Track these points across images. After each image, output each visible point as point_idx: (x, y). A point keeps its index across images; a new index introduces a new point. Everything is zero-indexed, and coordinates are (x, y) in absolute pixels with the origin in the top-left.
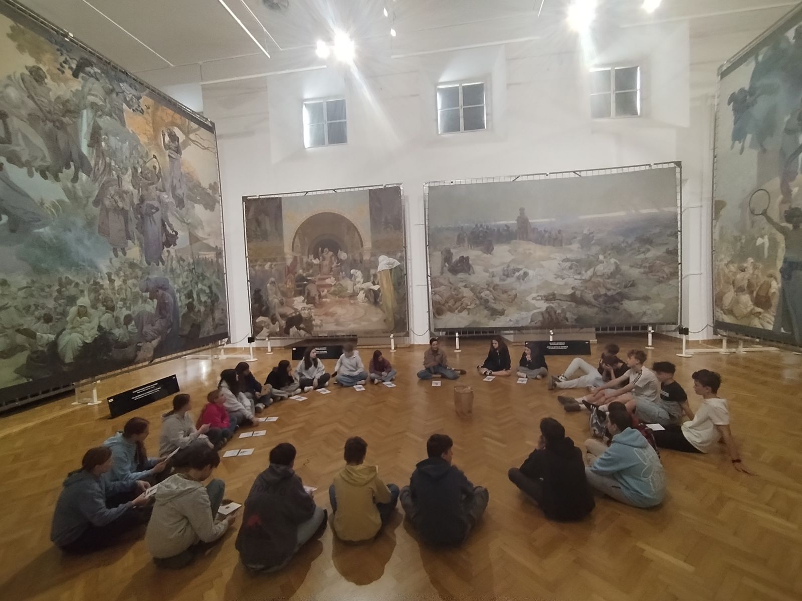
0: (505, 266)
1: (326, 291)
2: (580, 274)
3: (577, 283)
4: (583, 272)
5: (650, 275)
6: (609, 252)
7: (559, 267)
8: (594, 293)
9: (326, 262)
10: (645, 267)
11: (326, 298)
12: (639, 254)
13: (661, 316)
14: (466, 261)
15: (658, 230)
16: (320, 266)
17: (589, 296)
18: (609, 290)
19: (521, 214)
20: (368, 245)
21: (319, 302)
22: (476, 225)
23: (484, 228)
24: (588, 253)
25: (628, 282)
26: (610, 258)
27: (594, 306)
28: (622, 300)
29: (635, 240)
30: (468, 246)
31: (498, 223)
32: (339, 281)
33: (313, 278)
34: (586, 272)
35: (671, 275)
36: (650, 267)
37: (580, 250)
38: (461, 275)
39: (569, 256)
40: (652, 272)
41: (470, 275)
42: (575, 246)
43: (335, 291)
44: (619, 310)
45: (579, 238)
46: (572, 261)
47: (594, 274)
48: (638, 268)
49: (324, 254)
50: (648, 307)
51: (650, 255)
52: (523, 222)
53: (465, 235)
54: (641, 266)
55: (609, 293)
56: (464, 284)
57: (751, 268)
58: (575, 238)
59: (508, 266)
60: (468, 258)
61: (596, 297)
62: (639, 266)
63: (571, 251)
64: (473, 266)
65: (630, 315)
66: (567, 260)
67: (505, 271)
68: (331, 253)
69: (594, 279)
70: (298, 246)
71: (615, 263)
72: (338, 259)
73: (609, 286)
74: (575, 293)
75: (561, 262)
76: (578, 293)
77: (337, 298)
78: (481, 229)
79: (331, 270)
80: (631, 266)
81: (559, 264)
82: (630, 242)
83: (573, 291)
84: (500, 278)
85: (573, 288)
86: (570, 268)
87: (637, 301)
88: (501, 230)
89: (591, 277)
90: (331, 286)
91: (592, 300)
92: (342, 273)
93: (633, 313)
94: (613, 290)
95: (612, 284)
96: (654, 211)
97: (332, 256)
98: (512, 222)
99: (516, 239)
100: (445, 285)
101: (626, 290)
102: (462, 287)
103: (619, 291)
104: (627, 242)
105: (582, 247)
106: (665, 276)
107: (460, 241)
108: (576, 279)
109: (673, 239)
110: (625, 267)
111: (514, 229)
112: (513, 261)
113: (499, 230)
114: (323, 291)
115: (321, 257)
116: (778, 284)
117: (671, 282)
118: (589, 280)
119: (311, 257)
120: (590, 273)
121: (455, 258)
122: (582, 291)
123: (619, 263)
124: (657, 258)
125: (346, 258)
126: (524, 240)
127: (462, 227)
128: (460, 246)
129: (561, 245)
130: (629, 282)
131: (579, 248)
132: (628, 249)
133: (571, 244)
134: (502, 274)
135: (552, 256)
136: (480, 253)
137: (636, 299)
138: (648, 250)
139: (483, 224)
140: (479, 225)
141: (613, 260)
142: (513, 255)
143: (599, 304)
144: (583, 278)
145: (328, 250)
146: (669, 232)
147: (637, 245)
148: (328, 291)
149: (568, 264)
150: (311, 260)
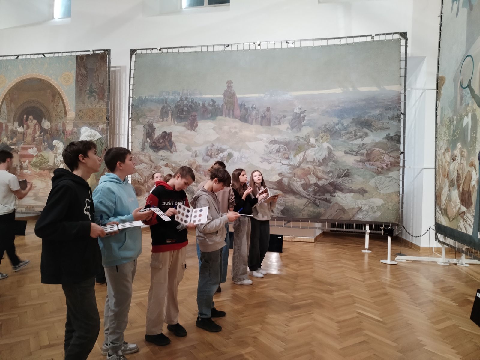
0: (209, 145)
1: (27, 161)
2: (288, 158)
3: (285, 169)
4: (292, 157)
5: (367, 164)
6: (322, 135)
7: (266, 150)
8: (302, 182)
9: (30, 131)
10: (362, 155)
11: (27, 169)
12: (356, 139)
13: (378, 214)
14: (168, 137)
15: (377, 112)
16: (24, 134)
17: (297, 185)
18: (320, 179)
19: (228, 87)
20: (71, 114)
21: (20, 173)
22: (181, 98)
23: (188, 101)
24: (299, 134)
25: (342, 171)
26: (322, 142)
27: (303, 196)
28: (335, 192)
29: (352, 123)
30: (172, 120)
31: (204, 96)
32: (40, 152)
33: (17, 147)
34: (295, 156)
35: (391, 164)
36: (368, 155)
37: (290, 131)
38: (162, 153)
39: (277, 137)
40: (369, 160)
41: (172, 152)
42: (284, 126)
43: (36, 162)
44: (331, 203)
45: (290, 117)
46: (280, 143)
47: (303, 160)
48: (353, 155)
49: (28, 122)
50: (364, 202)
51: (368, 140)
52: (230, 95)
53: (169, 108)
54: (357, 154)
55: (320, 183)
56: (165, 163)
57: (459, 155)
58: (285, 117)
59: (213, 146)
60: (170, 134)
61: (306, 186)
62: (354, 153)
63: (280, 132)
64: (176, 143)
65: (343, 210)
66: (274, 142)
67: (208, 150)
68: (35, 122)
69: (304, 166)
70: (5, 112)
71: (328, 148)
72: (41, 128)
73: (320, 174)
74: (282, 179)
75: (268, 144)
76: (285, 180)
77: (38, 170)
78: (186, 102)
79: (34, 139)
80: (346, 153)
81: (266, 146)
82: (345, 124)
83: (280, 178)
84: (203, 158)
85: (280, 174)
86: (278, 151)
87: (352, 194)
88: (206, 105)
89: (300, 163)
90: (32, 156)
91: (301, 189)
92: (44, 143)
93: (346, 208)
94: (325, 179)
95: (324, 172)
96: (374, 89)
97: (36, 124)
98: (219, 96)
99: (222, 115)
100: (146, 163)
101: (340, 180)
102: (163, 165)
103: (332, 180)
104: (342, 124)
105: (292, 128)
106: (385, 167)
107: (164, 114)
108: (283, 164)
109: (395, 123)
110: (339, 154)
111: (220, 103)
112: (218, 140)
113: (204, 105)
114: (25, 162)
115: (25, 125)
116: (477, 174)
117: (391, 174)
118: (299, 166)
119: (16, 124)
120: (299, 157)
121: (158, 133)
122: (290, 178)
123: (332, 148)
124: (376, 145)
125: (49, 127)
126: (229, 117)
127: (167, 99)
128: (163, 121)
129: (269, 125)
130: (344, 171)
131: (288, 128)
132: (343, 132)
133: (280, 124)
134: (205, 154)
135: (259, 136)
136: (183, 129)
137: (351, 191)
138: (366, 135)
139: (189, 97)
140: (184, 98)
141: (326, 145)
142: (217, 133)
143: (309, 195)
144: (292, 163)
145: (32, 118)
146: (390, 114)
147: (353, 129)
148: (30, 162)
149: (276, 147)
150: (16, 128)
